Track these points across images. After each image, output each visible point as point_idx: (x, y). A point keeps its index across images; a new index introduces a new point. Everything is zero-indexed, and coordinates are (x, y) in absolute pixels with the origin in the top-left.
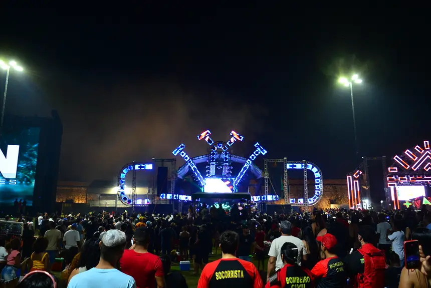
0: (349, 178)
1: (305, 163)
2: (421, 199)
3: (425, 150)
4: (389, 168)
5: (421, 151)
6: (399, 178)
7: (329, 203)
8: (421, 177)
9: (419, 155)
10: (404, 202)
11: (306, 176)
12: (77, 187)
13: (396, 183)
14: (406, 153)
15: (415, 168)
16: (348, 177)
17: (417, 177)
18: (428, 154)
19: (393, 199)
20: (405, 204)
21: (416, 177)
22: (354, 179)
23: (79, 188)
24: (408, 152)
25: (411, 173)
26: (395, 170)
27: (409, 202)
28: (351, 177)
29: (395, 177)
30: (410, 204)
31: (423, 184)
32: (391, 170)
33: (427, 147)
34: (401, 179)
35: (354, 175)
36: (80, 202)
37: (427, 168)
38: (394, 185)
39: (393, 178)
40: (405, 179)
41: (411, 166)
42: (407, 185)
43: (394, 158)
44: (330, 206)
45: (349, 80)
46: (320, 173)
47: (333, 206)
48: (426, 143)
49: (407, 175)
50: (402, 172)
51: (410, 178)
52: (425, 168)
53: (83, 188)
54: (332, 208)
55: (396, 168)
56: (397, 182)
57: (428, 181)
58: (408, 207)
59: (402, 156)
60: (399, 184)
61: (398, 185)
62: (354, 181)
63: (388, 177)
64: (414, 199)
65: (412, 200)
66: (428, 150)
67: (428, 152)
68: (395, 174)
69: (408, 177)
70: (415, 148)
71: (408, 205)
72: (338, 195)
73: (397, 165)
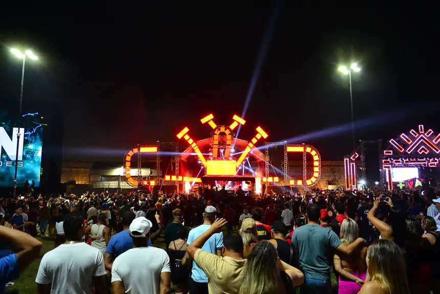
0: (347, 161)
1: (305, 146)
2: (414, 180)
3: (420, 134)
4: (385, 151)
5: (416, 135)
6: (394, 160)
7: (326, 184)
8: (415, 160)
9: (413, 139)
10: (398, 183)
11: (305, 158)
12: (77, 168)
13: (390, 166)
14: (401, 136)
15: (409, 151)
16: (345, 159)
17: (411, 160)
18: (422, 138)
19: (388, 180)
20: (398, 185)
21: (409, 160)
22: (351, 161)
23: (78, 169)
24: (403, 136)
25: (405, 155)
26: (390, 153)
27: (403, 183)
28: (348, 159)
29: (390, 160)
30: (404, 185)
31: (417, 166)
32: (386, 153)
33: (421, 131)
34: (396, 162)
35: (351, 158)
36: (80, 183)
37: (420, 151)
38: (389, 167)
39: (389, 160)
40: (399, 162)
41: (405, 150)
42: (401, 167)
43: (390, 142)
44: (328, 187)
45: (349, 68)
46: (319, 155)
47: (330, 187)
48: (421, 127)
49: (402, 157)
50: (397, 155)
51: (405, 160)
52: (418, 151)
53: (82, 169)
54: (329, 189)
55: (392, 151)
56: (392, 164)
57: (422, 163)
58: (401, 188)
59: (397, 139)
60: (394, 166)
61: (392, 167)
62: (351, 164)
63: (383, 159)
64: (407, 181)
65: (406, 181)
66: (422, 134)
67: (422, 135)
68: (390, 157)
69: (402, 160)
70: (411, 132)
71: (401, 186)
72: (335, 176)
73: (392, 148)
